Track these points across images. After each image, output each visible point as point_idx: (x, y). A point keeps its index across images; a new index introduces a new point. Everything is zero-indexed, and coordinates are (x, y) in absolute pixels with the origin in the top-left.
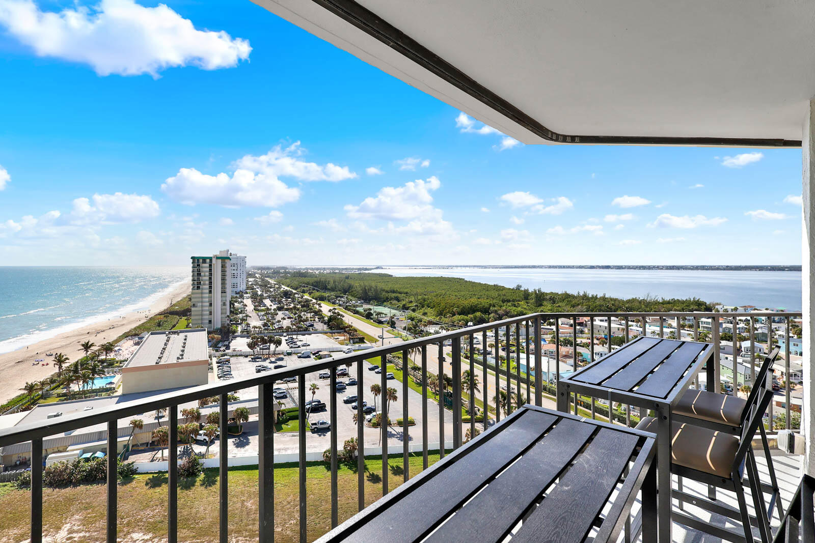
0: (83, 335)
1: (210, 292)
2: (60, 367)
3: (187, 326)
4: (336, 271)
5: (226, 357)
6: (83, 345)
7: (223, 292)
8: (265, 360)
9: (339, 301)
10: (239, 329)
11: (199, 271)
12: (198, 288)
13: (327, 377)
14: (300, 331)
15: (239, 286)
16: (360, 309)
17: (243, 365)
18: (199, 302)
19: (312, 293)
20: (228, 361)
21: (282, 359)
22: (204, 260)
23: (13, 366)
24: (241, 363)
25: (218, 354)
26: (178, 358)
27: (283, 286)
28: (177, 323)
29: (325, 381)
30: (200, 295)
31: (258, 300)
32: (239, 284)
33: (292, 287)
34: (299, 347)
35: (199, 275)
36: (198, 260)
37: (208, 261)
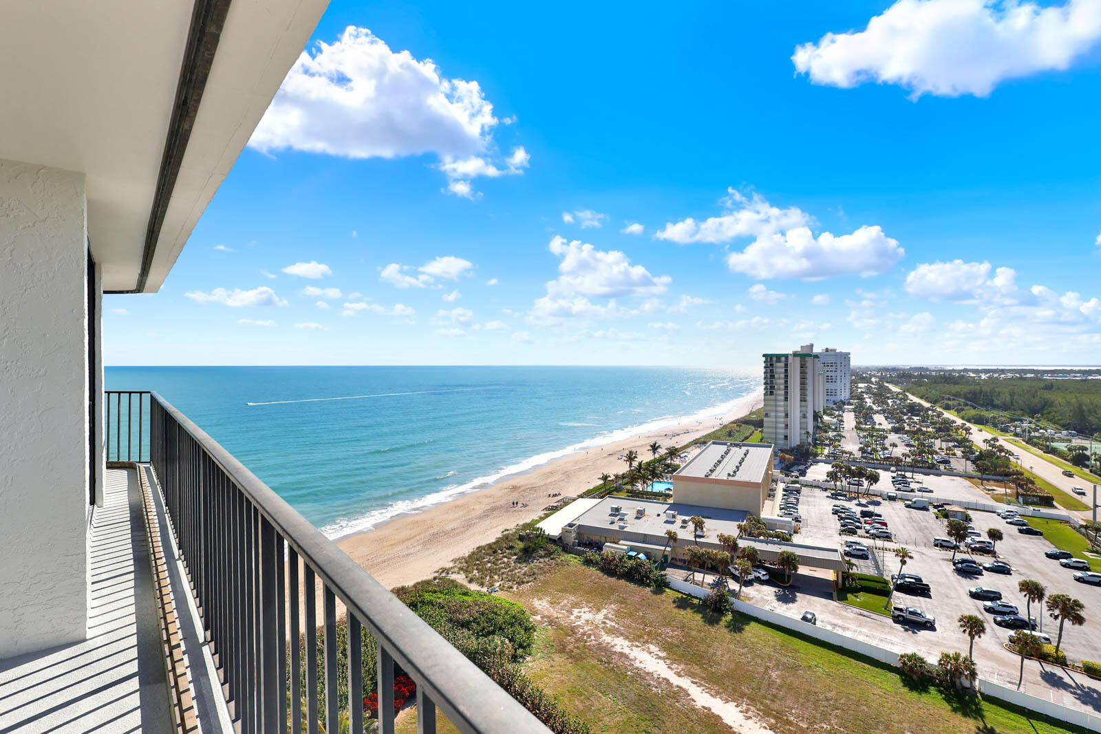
0: (661, 436)
1: (786, 399)
2: (631, 465)
3: (761, 440)
4: (1029, 375)
5: (797, 485)
6: (651, 446)
7: (803, 400)
8: (850, 499)
9: (1015, 427)
10: (826, 452)
11: (772, 371)
12: (772, 393)
13: (948, 547)
14: (918, 467)
15: (838, 393)
16: (1062, 446)
17: (817, 500)
18: (772, 411)
19: (963, 410)
20: (798, 491)
21: (878, 504)
22: (778, 357)
24: (815, 497)
25: (788, 479)
26: (729, 475)
27: (911, 397)
28: (751, 435)
29: (945, 552)
30: (773, 403)
31: (864, 415)
32: (838, 391)
33: (927, 400)
34: (912, 491)
35: (772, 377)
36: (771, 359)
37: (783, 359)
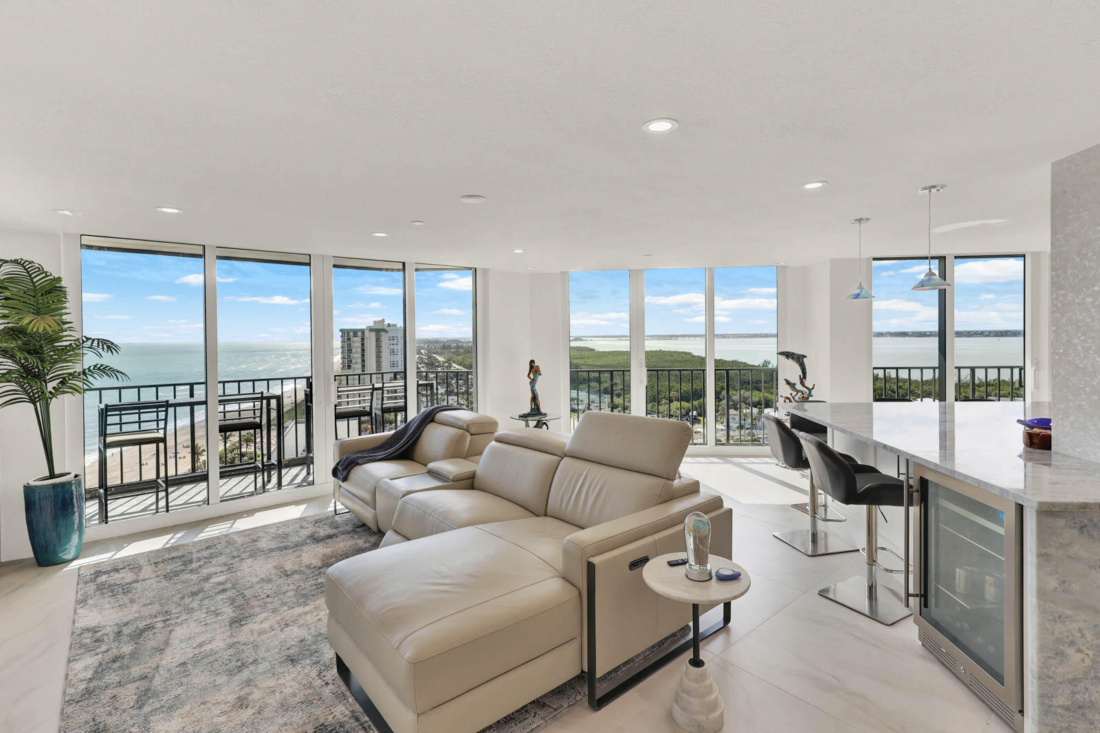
11: (349, 345)
12: (349, 367)
15: (399, 365)
22: (355, 332)
27: (453, 365)
32: (399, 362)
33: (464, 366)
35: (350, 351)
36: (348, 333)
37: (360, 334)
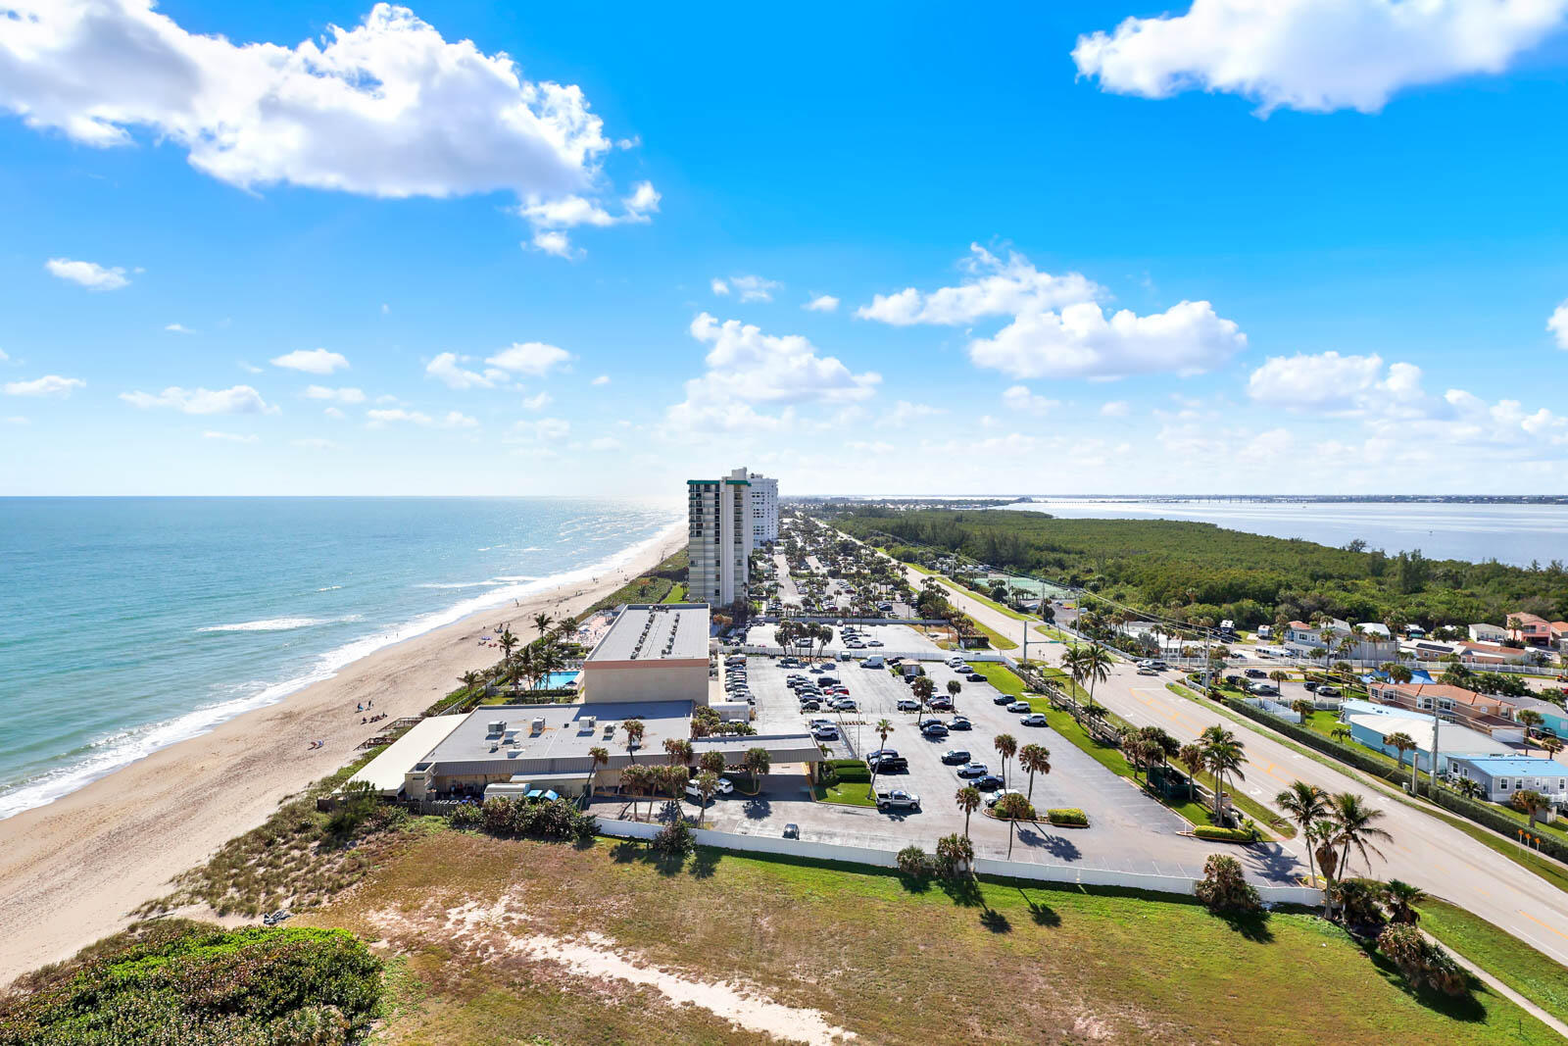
0: (541, 603)
1: (717, 541)
2: (508, 652)
3: (684, 598)
4: (940, 506)
5: (740, 655)
6: (537, 620)
7: (738, 542)
8: (803, 666)
9: (942, 563)
10: (764, 607)
11: (699, 504)
12: (699, 534)
13: (911, 709)
14: (867, 617)
15: (765, 532)
16: (983, 582)
17: (767, 671)
18: (699, 558)
19: (891, 546)
20: (743, 663)
21: (832, 667)
22: (707, 485)
23: (456, 644)
24: (763, 668)
25: (727, 649)
26: (664, 652)
27: (840, 533)
28: (669, 592)
29: (908, 715)
30: (701, 547)
31: (797, 558)
32: (766, 529)
33: (855, 536)
34: (864, 647)
35: (700, 511)
36: (698, 487)
37: (713, 487)
